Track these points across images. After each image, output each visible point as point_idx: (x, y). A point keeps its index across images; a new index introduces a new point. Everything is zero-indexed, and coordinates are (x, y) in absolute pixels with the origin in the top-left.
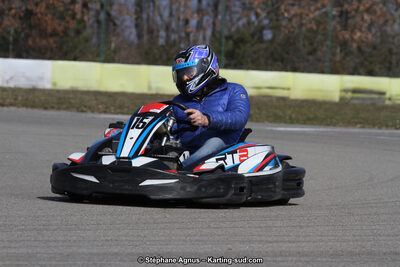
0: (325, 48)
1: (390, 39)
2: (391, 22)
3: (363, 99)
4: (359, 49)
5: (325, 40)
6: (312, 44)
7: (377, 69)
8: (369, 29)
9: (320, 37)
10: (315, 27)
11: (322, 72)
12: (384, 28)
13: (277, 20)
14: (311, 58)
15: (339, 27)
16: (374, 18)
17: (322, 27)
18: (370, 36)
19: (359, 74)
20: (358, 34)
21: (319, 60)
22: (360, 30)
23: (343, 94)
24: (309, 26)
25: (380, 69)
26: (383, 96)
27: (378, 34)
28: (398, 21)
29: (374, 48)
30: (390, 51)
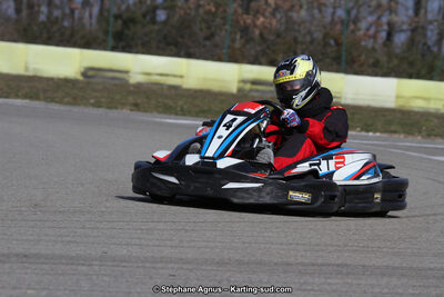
0: (223, 33)
1: (296, 27)
2: (297, 7)
3: (263, 92)
4: (261, 35)
5: (224, 24)
6: (209, 28)
7: (279, 58)
8: (273, 14)
9: (218, 21)
10: (213, 9)
11: (219, 59)
12: (290, 14)
14: (207, 43)
15: (240, 11)
16: (279, 2)
17: (221, 9)
19: (260, 64)
20: (262, 19)
21: (216, 46)
22: (263, 15)
23: (241, 85)
24: (207, 8)
27: (283, 20)
28: (305, 7)
29: (278, 36)
30: (295, 39)
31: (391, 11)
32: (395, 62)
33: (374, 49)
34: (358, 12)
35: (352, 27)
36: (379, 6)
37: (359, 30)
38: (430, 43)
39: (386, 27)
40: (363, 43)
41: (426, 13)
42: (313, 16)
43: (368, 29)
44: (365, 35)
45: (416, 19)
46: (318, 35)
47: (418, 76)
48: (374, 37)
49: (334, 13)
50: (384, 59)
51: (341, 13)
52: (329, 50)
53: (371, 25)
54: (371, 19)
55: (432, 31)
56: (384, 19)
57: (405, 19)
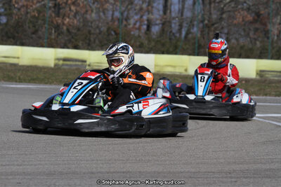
0: (44, 30)
1: (90, 24)
2: (90, 12)
3: (71, 65)
4: (68, 30)
5: (44, 24)
6: (34, 26)
7: (80, 44)
8: (75, 17)
9: (40, 22)
10: (37, 15)
11: (42, 46)
12: (85, 16)
13: (10, 9)
14: (34, 36)
15: (53, 15)
16: (78, 9)
17: (41, 15)
18: (75, 21)
19: (68, 48)
20: (67, 20)
21: (40, 38)
22: (69, 17)
23: (57, 61)
24: (33, 14)
25: (82, 44)
26: (84, 63)
27: (81, 20)
28: (94, 11)
29: (79, 30)
30: (89, 32)
31: (149, 12)
32: (153, 44)
33: (139, 36)
34: (128, 14)
35: (124, 23)
36: (141, 9)
37: (129, 25)
38: (174, 31)
39: (146, 22)
40: (132, 33)
41: (170, 12)
42: (99, 16)
43: (135, 24)
44: (133, 27)
45: (165, 17)
46: (104, 29)
47: (168, 53)
48: (139, 29)
49: (113, 14)
50: (146, 42)
51: (117, 14)
52: (111, 37)
53: (137, 22)
54: (136, 17)
55: (175, 23)
56: (145, 18)
57: (158, 17)
